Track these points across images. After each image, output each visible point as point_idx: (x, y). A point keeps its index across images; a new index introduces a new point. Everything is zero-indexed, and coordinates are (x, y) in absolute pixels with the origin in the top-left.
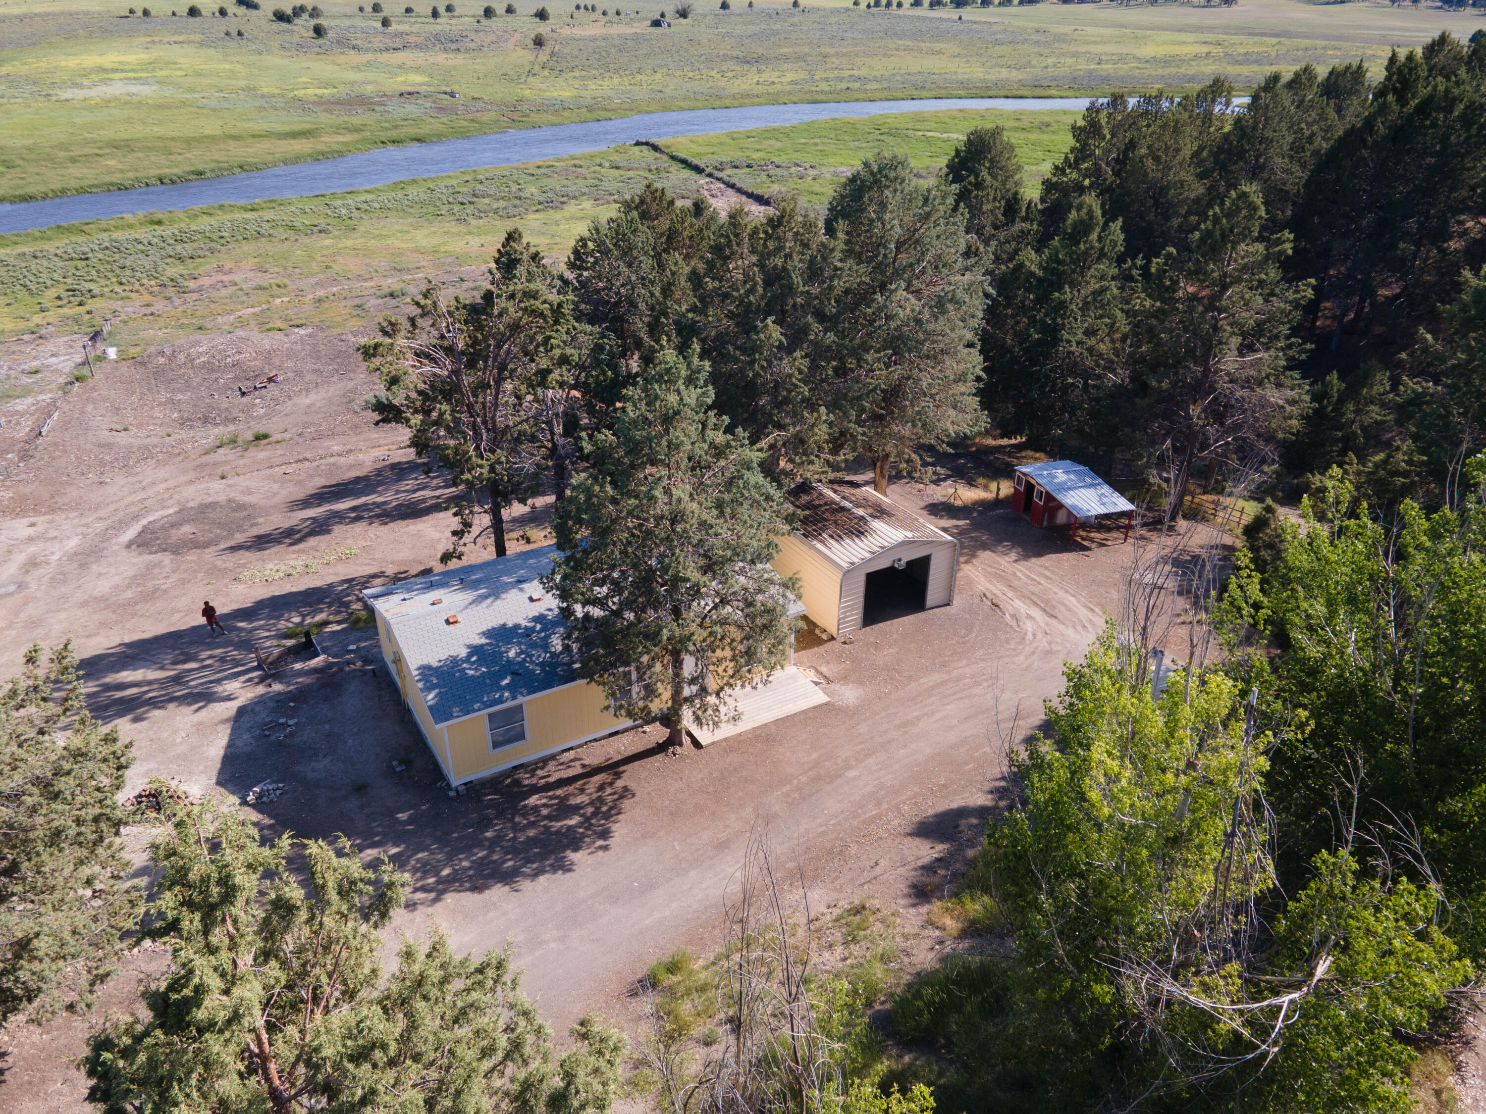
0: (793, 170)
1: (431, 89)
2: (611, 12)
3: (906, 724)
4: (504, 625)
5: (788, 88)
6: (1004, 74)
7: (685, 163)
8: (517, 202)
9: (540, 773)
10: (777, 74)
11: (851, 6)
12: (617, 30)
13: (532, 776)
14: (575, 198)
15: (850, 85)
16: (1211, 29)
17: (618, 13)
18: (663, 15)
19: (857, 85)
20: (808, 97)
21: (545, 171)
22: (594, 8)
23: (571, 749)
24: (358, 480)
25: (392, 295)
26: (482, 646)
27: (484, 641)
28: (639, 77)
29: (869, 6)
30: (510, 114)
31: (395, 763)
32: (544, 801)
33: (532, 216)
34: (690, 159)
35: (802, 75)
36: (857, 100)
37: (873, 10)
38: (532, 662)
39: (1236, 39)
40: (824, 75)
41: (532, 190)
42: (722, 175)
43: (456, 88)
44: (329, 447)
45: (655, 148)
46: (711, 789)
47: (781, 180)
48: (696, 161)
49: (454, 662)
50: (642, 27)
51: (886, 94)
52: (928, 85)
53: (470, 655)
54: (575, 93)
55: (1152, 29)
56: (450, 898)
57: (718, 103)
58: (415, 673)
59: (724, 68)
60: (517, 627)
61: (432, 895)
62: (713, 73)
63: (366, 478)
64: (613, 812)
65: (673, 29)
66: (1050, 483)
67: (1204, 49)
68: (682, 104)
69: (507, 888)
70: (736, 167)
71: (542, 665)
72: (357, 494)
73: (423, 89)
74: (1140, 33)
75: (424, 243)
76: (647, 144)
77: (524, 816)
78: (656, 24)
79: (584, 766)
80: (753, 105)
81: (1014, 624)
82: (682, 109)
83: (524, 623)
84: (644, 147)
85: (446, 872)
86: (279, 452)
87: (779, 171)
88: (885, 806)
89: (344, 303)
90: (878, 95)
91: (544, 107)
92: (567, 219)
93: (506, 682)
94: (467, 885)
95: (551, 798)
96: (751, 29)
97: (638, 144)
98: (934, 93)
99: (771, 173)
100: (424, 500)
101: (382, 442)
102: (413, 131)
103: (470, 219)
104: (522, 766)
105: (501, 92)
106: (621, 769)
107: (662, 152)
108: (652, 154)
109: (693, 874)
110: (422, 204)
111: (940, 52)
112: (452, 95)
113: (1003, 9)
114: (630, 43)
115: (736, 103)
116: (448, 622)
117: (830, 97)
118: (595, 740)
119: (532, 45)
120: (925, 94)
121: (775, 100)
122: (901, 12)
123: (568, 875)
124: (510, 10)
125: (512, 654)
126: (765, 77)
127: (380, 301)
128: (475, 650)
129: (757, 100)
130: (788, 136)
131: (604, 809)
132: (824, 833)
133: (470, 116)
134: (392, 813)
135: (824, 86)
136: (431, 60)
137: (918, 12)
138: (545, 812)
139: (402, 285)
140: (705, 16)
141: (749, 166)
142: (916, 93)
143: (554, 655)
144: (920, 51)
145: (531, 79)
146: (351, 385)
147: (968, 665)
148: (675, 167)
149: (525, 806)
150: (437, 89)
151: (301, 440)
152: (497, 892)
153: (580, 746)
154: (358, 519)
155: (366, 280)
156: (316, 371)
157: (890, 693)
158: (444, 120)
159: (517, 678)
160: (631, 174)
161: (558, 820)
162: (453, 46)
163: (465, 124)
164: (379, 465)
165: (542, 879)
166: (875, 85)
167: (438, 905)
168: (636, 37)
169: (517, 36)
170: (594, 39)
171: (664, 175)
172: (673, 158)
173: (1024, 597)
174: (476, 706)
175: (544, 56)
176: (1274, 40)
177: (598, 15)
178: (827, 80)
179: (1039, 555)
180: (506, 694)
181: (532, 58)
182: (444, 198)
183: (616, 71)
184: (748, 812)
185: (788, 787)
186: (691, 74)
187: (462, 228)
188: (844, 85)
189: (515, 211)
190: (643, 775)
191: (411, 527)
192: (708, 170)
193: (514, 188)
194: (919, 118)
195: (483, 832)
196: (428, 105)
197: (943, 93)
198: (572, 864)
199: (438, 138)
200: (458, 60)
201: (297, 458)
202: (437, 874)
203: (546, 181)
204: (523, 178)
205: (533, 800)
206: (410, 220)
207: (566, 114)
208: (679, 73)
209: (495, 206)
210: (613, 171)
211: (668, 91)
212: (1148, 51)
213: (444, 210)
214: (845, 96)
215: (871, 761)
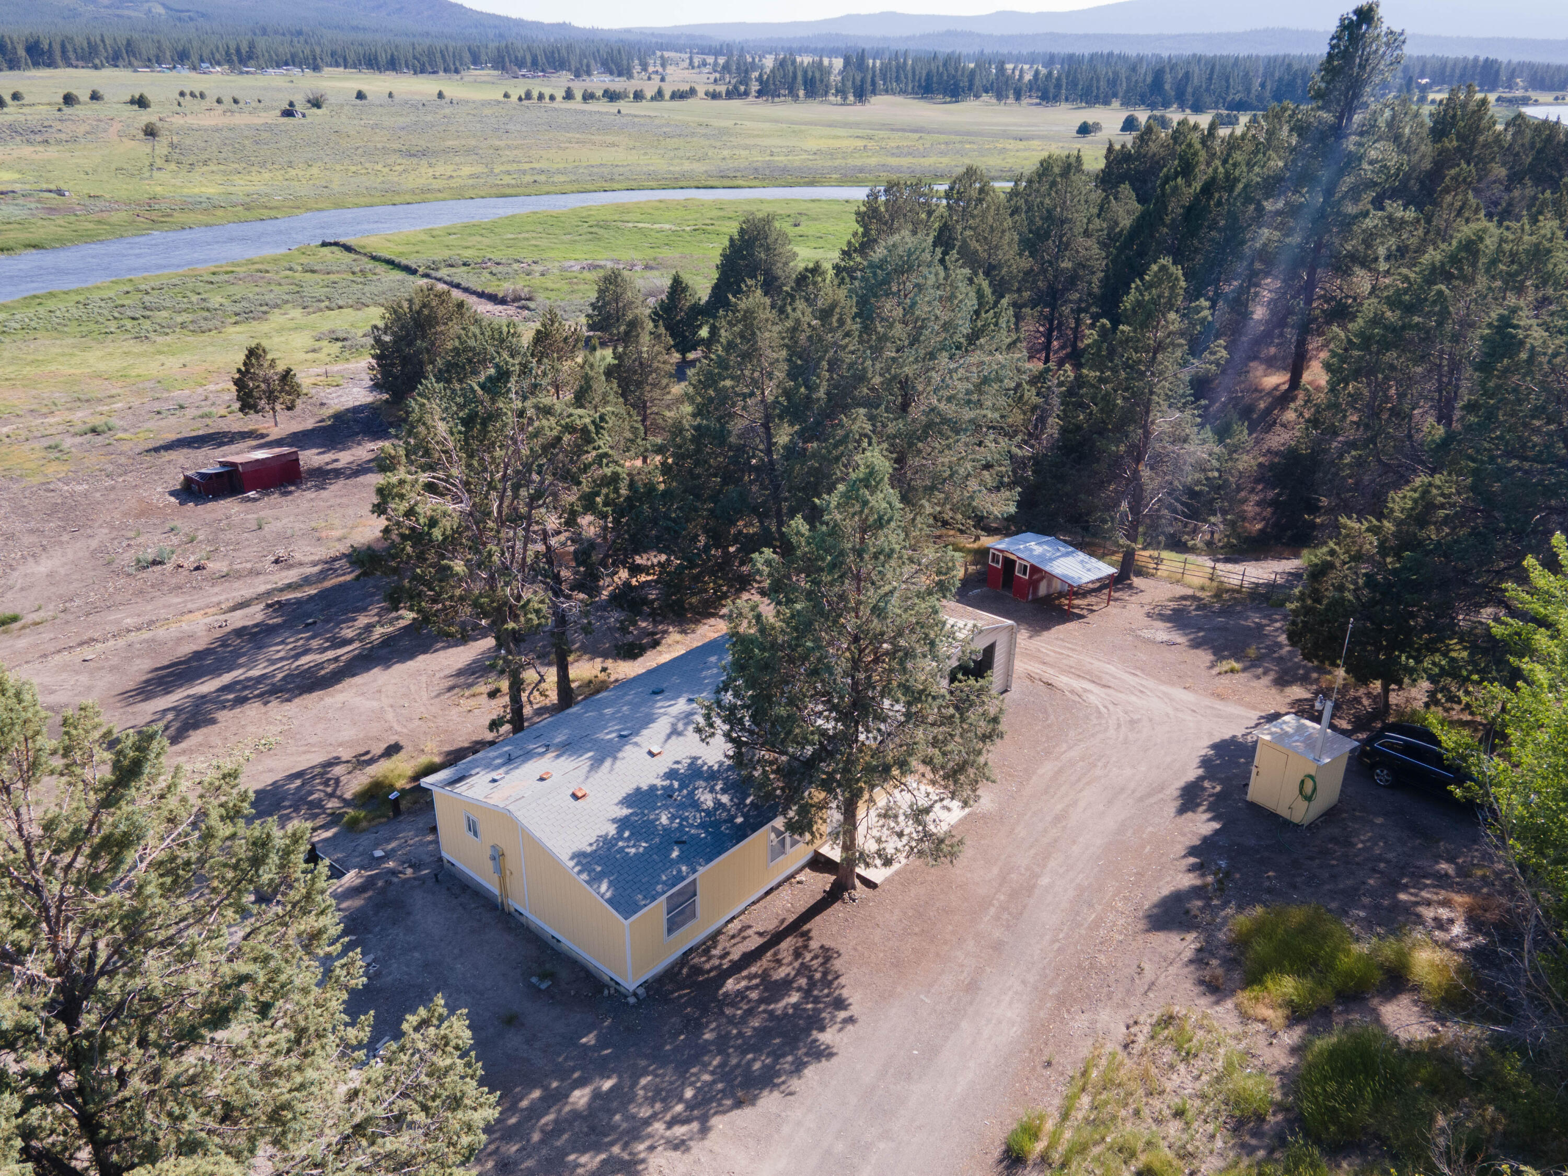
0: (516, 266)
1: (28, 187)
2: (227, 99)
3: (1058, 819)
4: (638, 789)
5: (471, 182)
6: (687, 166)
7: (391, 263)
8: (206, 314)
9: (714, 952)
10: (452, 167)
11: (501, 98)
12: (240, 120)
13: (710, 958)
14: (277, 306)
15: (536, 177)
16: (857, 125)
17: (236, 101)
18: (291, 104)
19: (542, 178)
20: (494, 191)
21: (226, 277)
22: (202, 96)
23: (733, 918)
24: (198, 655)
25: (94, 431)
26: (627, 818)
27: (626, 811)
28: (292, 172)
29: (520, 99)
30: (147, 215)
31: (534, 980)
32: (744, 983)
33: (232, 329)
34: (397, 260)
35: (479, 169)
36: (548, 193)
37: (525, 102)
38: (691, 826)
39: (882, 134)
40: (503, 168)
41: (216, 300)
42: (439, 274)
43: (63, 187)
44: (117, 622)
45: (348, 248)
46: (917, 930)
47: (506, 277)
48: (404, 262)
49: (607, 843)
50: (272, 117)
51: (576, 186)
52: (616, 177)
53: (620, 831)
54: (221, 189)
55: (806, 123)
56: (719, 1123)
57: (397, 199)
58: (571, 864)
59: (389, 161)
60: (653, 788)
61: (695, 1126)
62: (379, 167)
63: (206, 652)
64: (829, 979)
65: (309, 119)
66: (1032, 556)
67: (860, 143)
68: (356, 200)
69: (776, 1094)
70: (451, 266)
71: (702, 826)
72: (216, 671)
73: (17, 187)
74: (796, 127)
75: (102, 366)
76: (336, 244)
77: (734, 1005)
78: (288, 113)
79: (760, 934)
80: (437, 200)
81: (1077, 699)
82: (358, 206)
83: (659, 783)
84: (334, 248)
85: (689, 1093)
86: (47, 636)
87: (500, 268)
88: (1099, 908)
89: (27, 446)
90: (568, 187)
91: (189, 206)
92: (278, 331)
93: (675, 854)
94: (728, 1102)
95: (750, 977)
96: (401, 121)
97: (324, 244)
98: (624, 185)
99: (494, 270)
100: (320, 666)
101: (190, 606)
102: (23, 236)
103: (152, 335)
104: (691, 950)
105: (122, 188)
106: (806, 927)
107: (356, 252)
108: (348, 257)
109: (964, 1024)
110: (78, 320)
111: (613, 145)
112: (60, 193)
113: (655, 103)
114: (265, 135)
115: (418, 198)
116: (575, 797)
117: (519, 190)
118: (754, 903)
119: (141, 135)
120: (616, 186)
121: (460, 194)
122: (555, 105)
123: (834, 1060)
124: (95, 97)
125: (664, 820)
126: (440, 169)
127: (78, 440)
128: (623, 823)
129: (440, 195)
130: (492, 231)
131: (818, 976)
132: (1060, 950)
133: (95, 217)
134: (571, 1040)
135: (507, 180)
136: (15, 154)
137: (570, 105)
138: (754, 995)
139: (104, 419)
140: (342, 106)
141: (465, 264)
142: (607, 185)
143: (708, 812)
144: (594, 144)
145: (156, 174)
146: (94, 543)
147: (1070, 748)
148: (381, 268)
149: (726, 995)
150: (35, 187)
151: (70, 617)
152: (769, 1101)
153: (743, 912)
154: (241, 701)
155: (45, 415)
156: (32, 531)
157: (1019, 791)
158: (61, 222)
159: (685, 847)
160: (333, 277)
161: (777, 1001)
162: (39, 138)
163: (91, 226)
164: (218, 633)
165: (809, 1072)
166: (562, 178)
167: (712, 1135)
168: (269, 128)
169: (117, 126)
170: (217, 130)
171: (370, 276)
172: (374, 258)
173: (1063, 671)
174: (659, 888)
175: (161, 147)
176: (916, 136)
177: (210, 101)
178: (508, 173)
179: (1048, 628)
180: (684, 868)
181: (149, 150)
182: (105, 312)
183: (263, 164)
184: (970, 945)
185: (992, 911)
186: (353, 168)
187: (145, 347)
188: (528, 178)
189: (210, 324)
190: (835, 929)
191: (328, 700)
192: (421, 270)
193: (195, 298)
194: (623, 209)
195: (699, 1037)
196: (33, 206)
197: (634, 184)
198: (828, 1047)
199: (60, 243)
200: (52, 153)
201: (78, 640)
202: (681, 1099)
203: (231, 290)
204: (201, 287)
205: (731, 985)
206: (70, 341)
207: (220, 213)
208: (338, 167)
209: (179, 319)
210: (308, 275)
211: (335, 186)
212: (812, 144)
213: (113, 327)
214: (533, 189)
215: (1052, 864)
